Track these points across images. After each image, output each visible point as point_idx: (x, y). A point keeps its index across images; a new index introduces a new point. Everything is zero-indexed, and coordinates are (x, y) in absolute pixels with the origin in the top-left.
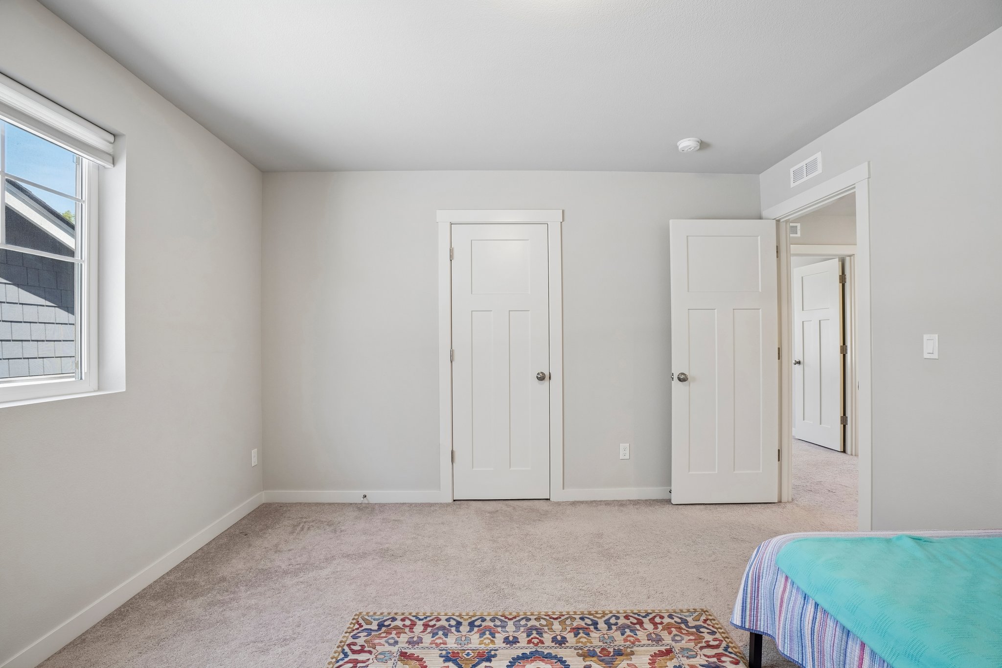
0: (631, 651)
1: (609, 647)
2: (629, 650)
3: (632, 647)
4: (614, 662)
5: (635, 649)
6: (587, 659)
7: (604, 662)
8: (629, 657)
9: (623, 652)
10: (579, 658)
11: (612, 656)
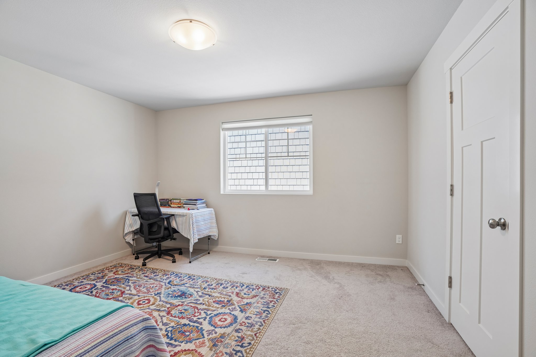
0: (212, 350)
1: (221, 344)
2: (214, 349)
3: (214, 351)
4: (211, 342)
5: (213, 352)
6: (220, 334)
7: (214, 339)
8: (210, 347)
9: (214, 347)
10: (223, 332)
11: (215, 342)
